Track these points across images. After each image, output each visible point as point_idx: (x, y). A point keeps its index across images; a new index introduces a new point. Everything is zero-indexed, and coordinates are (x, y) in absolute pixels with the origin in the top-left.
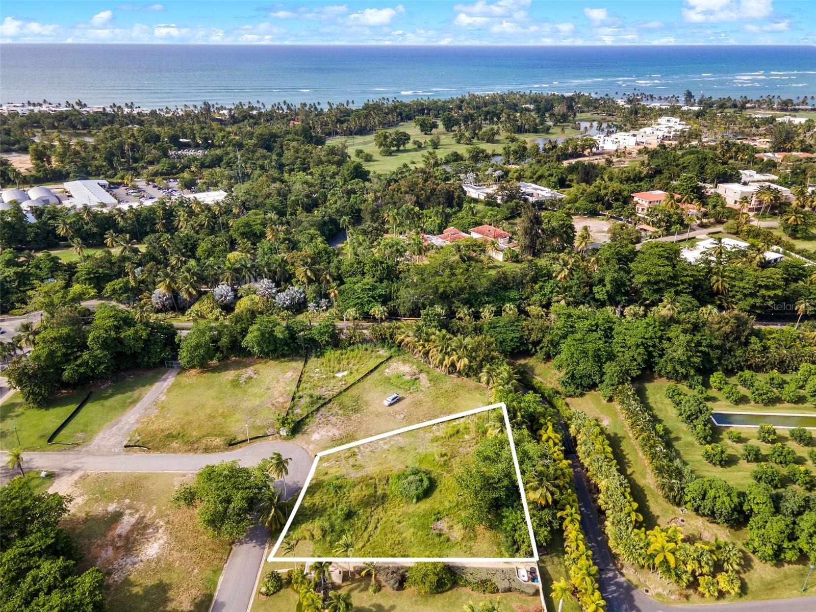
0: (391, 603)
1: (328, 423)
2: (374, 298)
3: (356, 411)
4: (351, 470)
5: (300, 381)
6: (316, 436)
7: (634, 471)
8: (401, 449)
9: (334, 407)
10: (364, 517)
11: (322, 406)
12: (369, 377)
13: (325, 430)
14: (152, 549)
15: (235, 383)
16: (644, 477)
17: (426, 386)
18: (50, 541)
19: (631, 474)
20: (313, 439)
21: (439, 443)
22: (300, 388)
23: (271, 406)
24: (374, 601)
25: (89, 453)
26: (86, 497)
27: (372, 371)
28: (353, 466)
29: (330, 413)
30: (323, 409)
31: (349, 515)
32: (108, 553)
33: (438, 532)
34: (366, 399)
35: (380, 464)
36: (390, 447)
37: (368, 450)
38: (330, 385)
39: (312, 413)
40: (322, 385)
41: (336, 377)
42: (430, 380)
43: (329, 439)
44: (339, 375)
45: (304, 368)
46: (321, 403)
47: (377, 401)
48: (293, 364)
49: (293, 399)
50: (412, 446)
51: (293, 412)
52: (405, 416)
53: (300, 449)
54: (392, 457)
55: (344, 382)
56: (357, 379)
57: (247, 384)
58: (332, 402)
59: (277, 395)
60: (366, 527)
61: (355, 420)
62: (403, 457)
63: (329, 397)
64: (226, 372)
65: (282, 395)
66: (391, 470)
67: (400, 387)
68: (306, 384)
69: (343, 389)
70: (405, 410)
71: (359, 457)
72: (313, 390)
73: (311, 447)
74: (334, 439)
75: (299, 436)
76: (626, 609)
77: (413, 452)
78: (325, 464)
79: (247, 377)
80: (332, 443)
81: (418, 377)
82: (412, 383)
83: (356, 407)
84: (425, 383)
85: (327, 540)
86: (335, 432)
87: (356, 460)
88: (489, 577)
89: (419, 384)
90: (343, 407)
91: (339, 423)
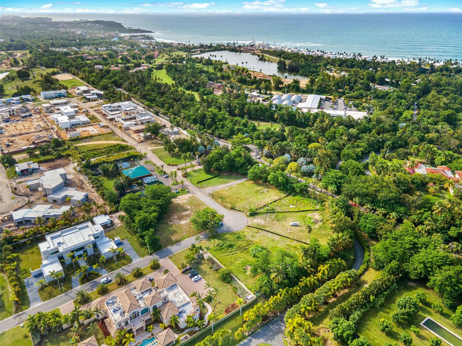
0: (210, 273)
1: (264, 219)
2: (336, 182)
3: (278, 221)
4: (250, 236)
5: (276, 201)
6: (255, 221)
9: (273, 216)
10: (233, 250)
12: (300, 213)
13: (260, 220)
14: (183, 222)
15: (257, 192)
18: (161, 204)
22: (272, 203)
23: (257, 204)
24: (206, 269)
25: (201, 192)
26: (187, 201)
27: (304, 211)
28: (253, 235)
29: (269, 216)
30: (269, 214)
31: (231, 246)
32: (176, 217)
33: (245, 268)
34: (287, 219)
35: (261, 240)
36: (271, 238)
37: (263, 234)
38: (283, 208)
39: (264, 213)
40: (281, 206)
41: (289, 206)
42: (320, 227)
43: (258, 223)
44: (291, 206)
45: (283, 198)
46: (271, 212)
47: (290, 222)
48: (283, 195)
49: (266, 205)
50: (278, 242)
51: (260, 209)
52: (291, 232)
53: (247, 221)
54: (267, 241)
55: (289, 209)
56: (294, 211)
57: (260, 193)
58: (275, 213)
59: (263, 202)
60: (231, 252)
61: (273, 223)
62: (270, 243)
63: (276, 211)
64: (260, 187)
65: (265, 202)
66: (261, 244)
67: (305, 222)
68: (276, 203)
69: (285, 211)
70: (294, 230)
71: (258, 234)
72: (276, 206)
73: (250, 222)
74: (259, 225)
75: (252, 217)
76: (270, 334)
77: (275, 244)
78: (246, 230)
79: (263, 191)
80: (257, 225)
81: (317, 223)
82: (311, 223)
83: (280, 219)
84: (317, 226)
85: (217, 248)
86: (263, 223)
87: (255, 234)
88: (238, 288)
89: (314, 225)
90: (276, 217)
91: (268, 221)
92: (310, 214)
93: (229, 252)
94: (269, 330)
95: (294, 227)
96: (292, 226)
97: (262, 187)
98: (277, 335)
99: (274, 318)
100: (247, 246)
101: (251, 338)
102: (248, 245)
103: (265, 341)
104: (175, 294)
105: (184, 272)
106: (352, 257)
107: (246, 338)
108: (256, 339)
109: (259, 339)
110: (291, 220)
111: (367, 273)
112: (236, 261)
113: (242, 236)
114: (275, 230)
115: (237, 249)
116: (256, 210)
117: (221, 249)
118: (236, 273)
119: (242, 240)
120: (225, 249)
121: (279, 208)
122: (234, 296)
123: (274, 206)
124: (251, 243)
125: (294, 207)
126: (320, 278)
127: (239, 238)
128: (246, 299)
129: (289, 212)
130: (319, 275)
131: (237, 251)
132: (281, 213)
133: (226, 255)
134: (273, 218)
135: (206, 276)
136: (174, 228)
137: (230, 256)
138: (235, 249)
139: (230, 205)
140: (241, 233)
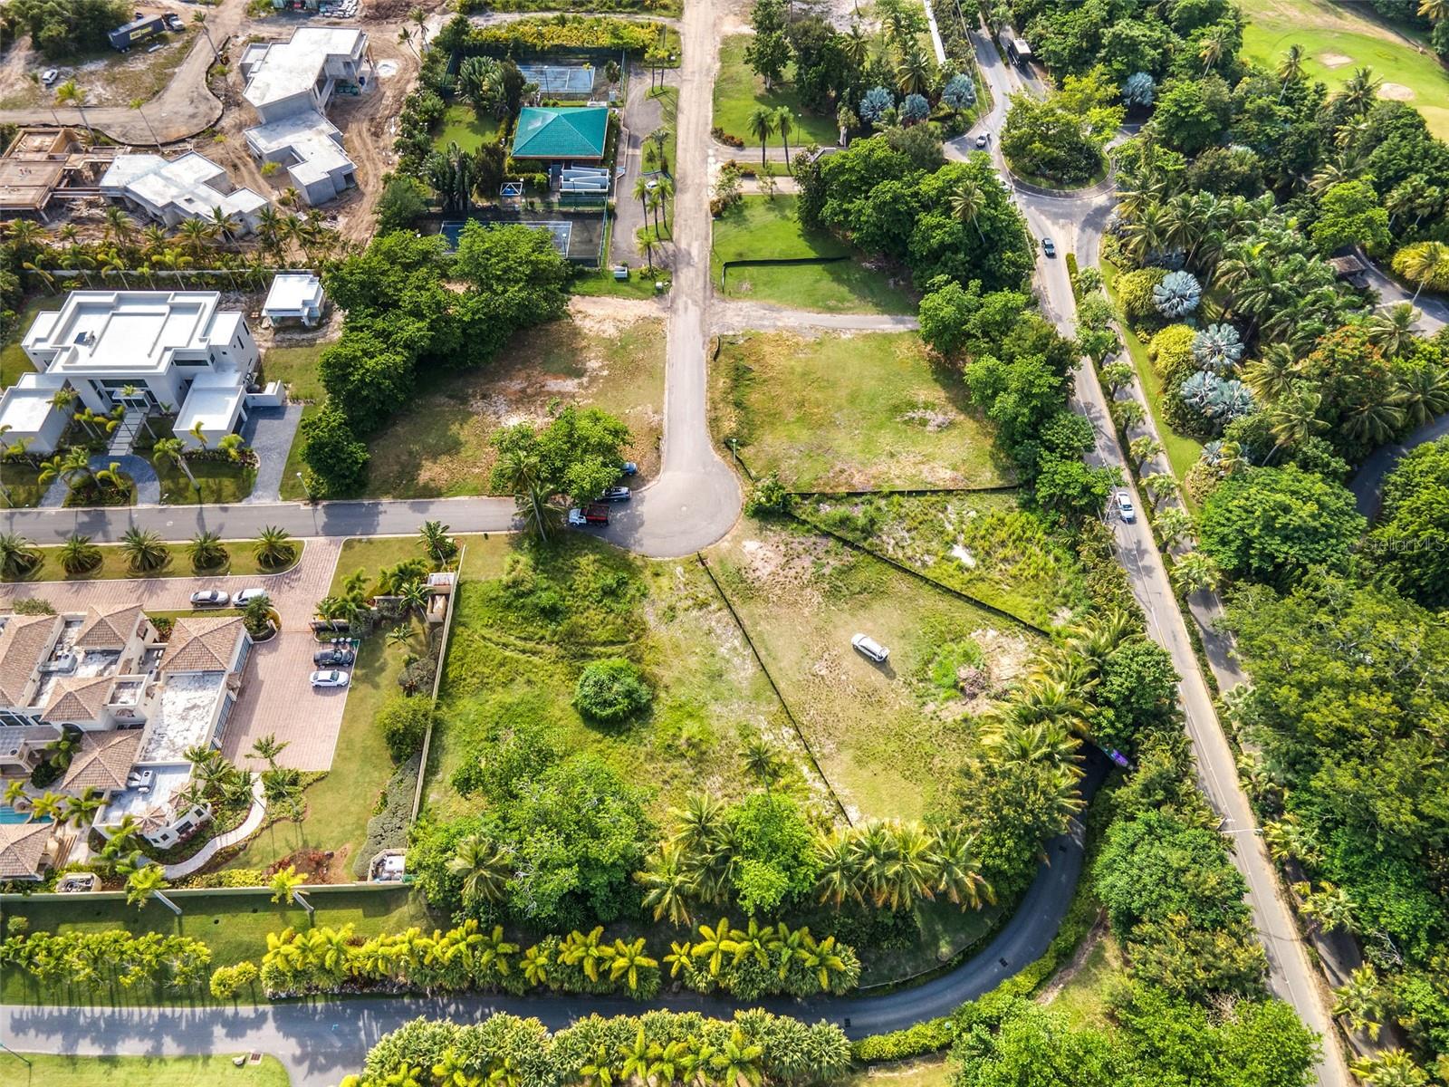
0: (384, 682)
1: (789, 558)
3: (833, 594)
4: (663, 606)
5: (921, 493)
6: (751, 546)
8: (716, 676)
9: (838, 559)
10: (542, 633)
11: (839, 539)
12: (959, 603)
13: (770, 554)
14: (516, 420)
15: (904, 407)
17: (943, 715)
20: (745, 543)
22: (896, 498)
23: (837, 469)
24: (391, 662)
25: (705, 310)
26: (616, 334)
27: (981, 606)
28: (672, 609)
29: (822, 555)
30: (831, 543)
31: (551, 613)
32: (516, 385)
34: (876, 606)
35: (676, 647)
36: (723, 658)
37: (713, 624)
38: (918, 543)
39: (816, 527)
40: (916, 528)
41: (951, 548)
42: (965, 720)
43: (743, 564)
44: (959, 552)
45: (974, 491)
46: (850, 537)
47: (869, 625)
48: (988, 474)
49: (862, 494)
50: (726, 693)
51: (818, 502)
52: (822, 677)
53: (722, 532)
54: (693, 662)
55: (931, 563)
56: (944, 583)
57: (905, 422)
58: (855, 552)
59: (874, 471)
60: (525, 639)
61: (801, 596)
62: (695, 681)
63: (871, 545)
64: (938, 387)
65: (874, 477)
66: (658, 664)
67: (930, 662)
68: (912, 505)
69: (907, 565)
70: (844, 677)
71: (695, 613)
72: (894, 519)
73: (725, 545)
74: (743, 572)
75: (755, 523)
76: (332, 1046)
77: (706, 695)
78: (679, 569)
79: (928, 417)
80: (734, 571)
81: (974, 696)
82: (946, 681)
83: (846, 592)
84: (954, 711)
85: (502, 593)
86: (765, 572)
87: (686, 610)
88: (391, 806)
89: (947, 699)
90: (841, 572)
91: (792, 573)
92: (991, 633)
93: (522, 635)
94: (347, 1029)
95: (860, 660)
96: (856, 649)
97: (943, 394)
98: (345, 1067)
99: (402, 996)
100: (604, 644)
101: (270, 1015)
102: (612, 643)
103: (294, 1057)
104: (194, 707)
105: (319, 630)
106: (945, 949)
107: (255, 1003)
108: (279, 1029)
109: (287, 1035)
110: (882, 621)
111: (920, 1068)
112: (504, 685)
113: (632, 592)
114: (776, 632)
115: (556, 639)
116: (804, 496)
117: (508, 606)
118: (457, 736)
119: (612, 611)
120: (524, 614)
121: (897, 535)
122: (362, 822)
123: (892, 515)
124: (631, 637)
125: (969, 562)
126: (674, 971)
127: (609, 592)
128: (372, 867)
129: (915, 575)
130: (679, 956)
131: (550, 643)
132: (878, 566)
133: (503, 640)
134: (827, 571)
135: (364, 689)
136: (464, 433)
137: (507, 653)
138: (555, 633)
139: (733, 425)
140: (648, 573)
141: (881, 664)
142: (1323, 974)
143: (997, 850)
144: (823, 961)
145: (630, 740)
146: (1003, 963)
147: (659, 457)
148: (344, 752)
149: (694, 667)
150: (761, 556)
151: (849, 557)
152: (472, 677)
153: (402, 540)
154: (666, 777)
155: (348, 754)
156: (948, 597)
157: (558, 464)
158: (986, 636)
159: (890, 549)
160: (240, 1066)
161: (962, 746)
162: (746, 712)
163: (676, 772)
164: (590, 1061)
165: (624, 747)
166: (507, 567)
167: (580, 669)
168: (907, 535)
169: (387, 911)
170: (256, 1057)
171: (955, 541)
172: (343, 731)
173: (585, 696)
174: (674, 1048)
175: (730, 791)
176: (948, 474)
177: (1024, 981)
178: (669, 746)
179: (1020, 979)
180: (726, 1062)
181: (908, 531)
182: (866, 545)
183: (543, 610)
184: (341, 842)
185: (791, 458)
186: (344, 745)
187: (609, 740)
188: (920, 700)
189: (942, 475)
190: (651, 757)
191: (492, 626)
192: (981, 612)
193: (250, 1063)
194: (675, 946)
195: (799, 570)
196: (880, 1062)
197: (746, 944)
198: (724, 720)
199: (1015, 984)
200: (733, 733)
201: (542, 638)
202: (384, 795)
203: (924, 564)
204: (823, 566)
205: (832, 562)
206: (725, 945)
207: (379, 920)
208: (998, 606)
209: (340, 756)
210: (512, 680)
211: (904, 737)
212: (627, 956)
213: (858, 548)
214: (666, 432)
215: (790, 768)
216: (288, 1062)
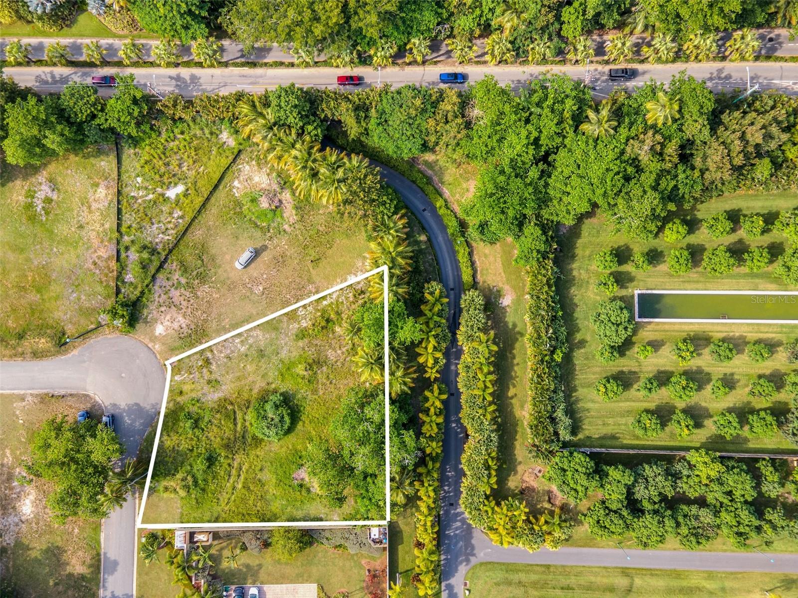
0: (257, 562)
1: (171, 304)
3: (202, 278)
4: (206, 388)
5: (119, 211)
6: (159, 330)
7: (516, 395)
8: (261, 353)
10: (225, 466)
11: (158, 270)
12: (214, 202)
13: (168, 317)
14: (26, 507)
15: (31, 213)
16: (522, 407)
17: (292, 221)
19: (512, 398)
20: (157, 333)
21: (306, 340)
22: (123, 229)
23: (92, 267)
24: (242, 561)
27: (216, 187)
28: (209, 382)
29: (170, 283)
30: (161, 276)
31: (211, 460)
33: (300, 482)
34: (213, 251)
35: (239, 379)
36: (249, 349)
37: (222, 355)
38: (163, 219)
39: (147, 286)
40: (151, 219)
41: (168, 198)
42: (297, 208)
43: (176, 335)
44: (172, 193)
45: (119, 175)
46: (156, 264)
47: (228, 257)
48: (103, 163)
49: (118, 252)
50: (273, 347)
51: (123, 282)
52: (264, 289)
53: (146, 349)
54: (250, 368)
55: (180, 213)
56: (197, 207)
57: (47, 213)
58: (169, 261)
59: (96, 242)
60: (230, 476)
61: (203, 298)
62: (264, 366)
63: (164, 250)
64: (10, 184)
65: (102, 242)
66: (251, 390)
67: (256, 224)
68: (128, 219)
69: (182, 228)
70: (265, 276)
71: (214, 367)
72: (142, 232)
73: (157, 347)
74: (182, 336)
75: (140, 326)
76: (462, 547)
77: (274, 359)
78: (177, 378)
79: (43, 197)
80: (181, 342)
81: (280, 201)
82: (270, 215)
83: (202, 269)
84: (290, 213)
85: (193, 496)
86: (181, 321)
87: (211, 373)
88: (342, 542)
89: (282, 217)
90: (185, 271)
91: (184, 303)
92: (236, 183)
93: (227, 478)
94: (454, 540)
95: (253, 265)
96: (245, 267)
97: (18, 183)
98: (472, 538)
100: (235, 424)
101: (447, 582)
102: (235, 419)
103: (467, 565)
107: (441, 592)
108: (454, 576)
109: (456, 570)
110: (225, 249)
111: (476, 258)
112: (263, 485)
113: (195, 409)
114: (231, 316)
115: (230, 456)
116: (118, 292)
117: (203, 490)
118: (297, 510)
119: (210, 421)
120: (210, 478)
121: (156, 232)
122: (350, 557)
123: (138, 234)
124: (230, 407)
125: (180, 189)
126: (438, 376)
127: (196, 424)
128: (378, 545)
129: (190, 225)
130: (432, 374)
131: (233, 459)
132: (181, 247)
133: (230, 491)
134: (183, 281)
135: (262, 575)
136: (37, 547)
137: (240, 486)
138: (226, 457)
139: (43, 340)
140: (179, 399)
141: (257, 253)
142: (439, 61)
143: (387, 206)
144: (437, 300)
145: (304, 404)
146: (424, 210)
147: (71, 395)
148: (305, 578)
149: (254, 367)
150: (169, 323)
151: (173, 264)
152: (256, 506)
153: (139, 574)
154: (328, 382)
155: (306, 575)
156: (207, 206)
157: (91, 470)
158: (238, 187)
159: (167, 237)
160: (469, 590)
161: (312, 213)
162: (287, 335)
163: (325, 376)
164: (484, 416)
165: (308, 408)
166: (172, 496)
167: (254, 438)
168: (156, 226)
169: (401, 532)
170: (466, 584)
171: (163, 195)
172: (292, 582)
173: (277, 434)
174: (480, 376)
175: (337, 346)
176: (101, 192)
177: (439, 203)
178: (309, 381)
179: (438, 205)
180: (487, 351)
181: (153, 224)
182: (164, 254)
183: (209, 467)
184: (361, 567)
185: (79, 299)
186: (300, 579)
187: (303, 418)
188: (282, 233)
189: (103, 195)
190: (315, 391)
191: (218, 499)
192: (221, 187)
193: (468, 587)
194: (427, 375)
195: (182, 298)
196: (474, 276)
197: (430, 339)
198: (292, 349)
199: (440, 207)
200: (301, 343)
201: (229, 465)
202: (336, 547)
203: (182, 217)
204: (179, 283)
205: (177, 277)
206: (430, 350)
207: (405, 535)
208: (217, 176)
209: (308, 580)
210: (260, 481)
211: (306, 245)
212: (434, 399)
213: (166, 259)
214: (45, 391)
215: (324, 311)
216: (468, 567)
